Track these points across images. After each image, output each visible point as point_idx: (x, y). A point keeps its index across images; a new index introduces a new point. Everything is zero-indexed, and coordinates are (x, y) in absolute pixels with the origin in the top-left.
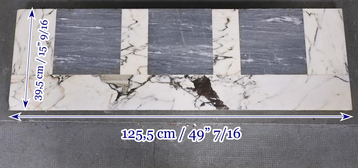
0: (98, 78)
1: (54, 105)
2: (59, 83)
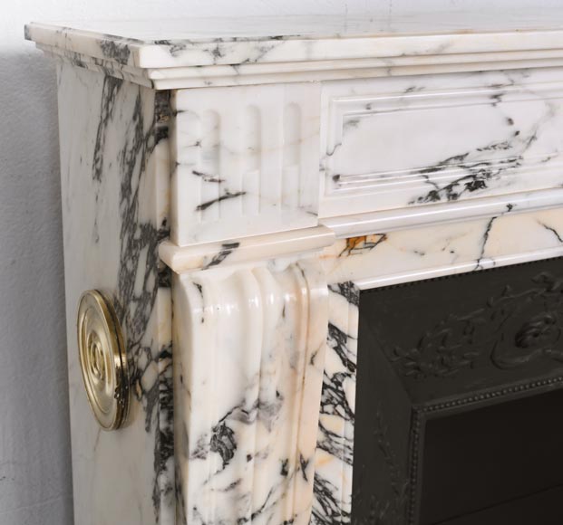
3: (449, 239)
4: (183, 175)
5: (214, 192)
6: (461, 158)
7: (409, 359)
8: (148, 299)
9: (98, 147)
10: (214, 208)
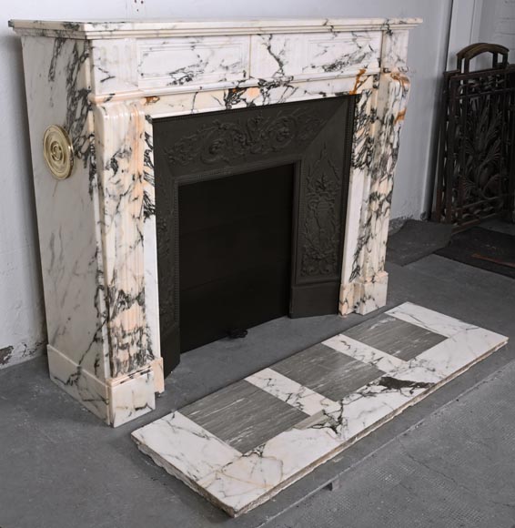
0: (294, 430)
1: (282, 474)
2: (261, 456)
3: (181, 101)
4: (96, 69)
5: (105, 76)
6: (183, 69)
7: (170, 155)
8: (84, 117)
9: (52, 67)
10: (105, 82)
